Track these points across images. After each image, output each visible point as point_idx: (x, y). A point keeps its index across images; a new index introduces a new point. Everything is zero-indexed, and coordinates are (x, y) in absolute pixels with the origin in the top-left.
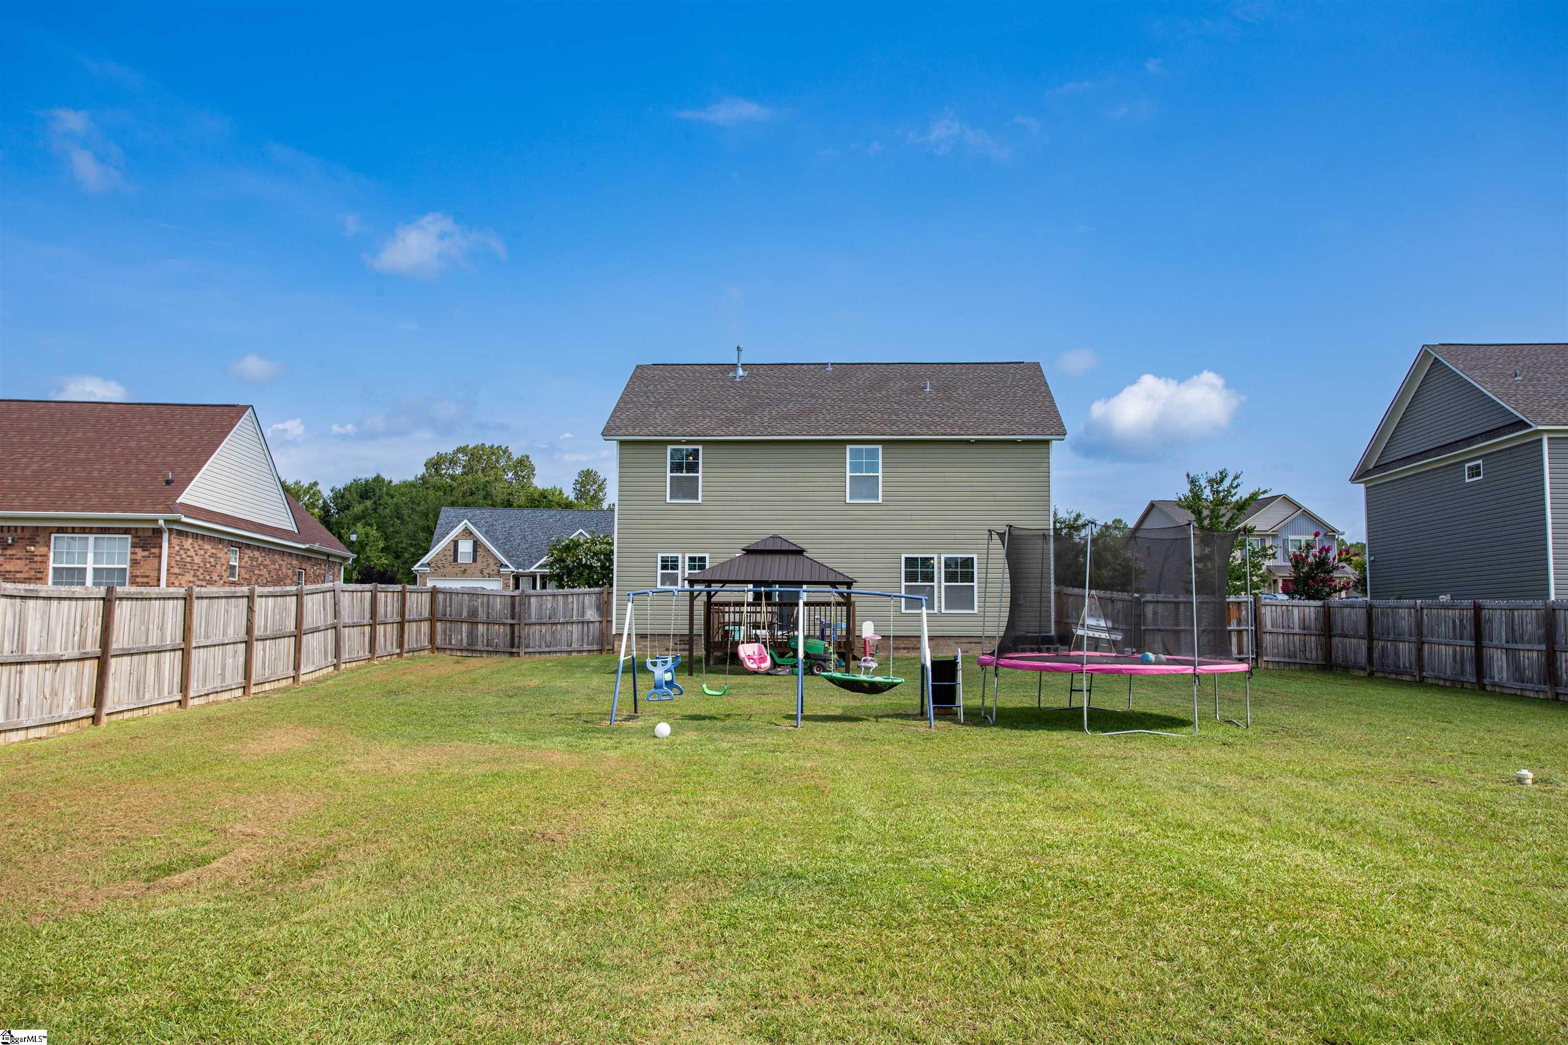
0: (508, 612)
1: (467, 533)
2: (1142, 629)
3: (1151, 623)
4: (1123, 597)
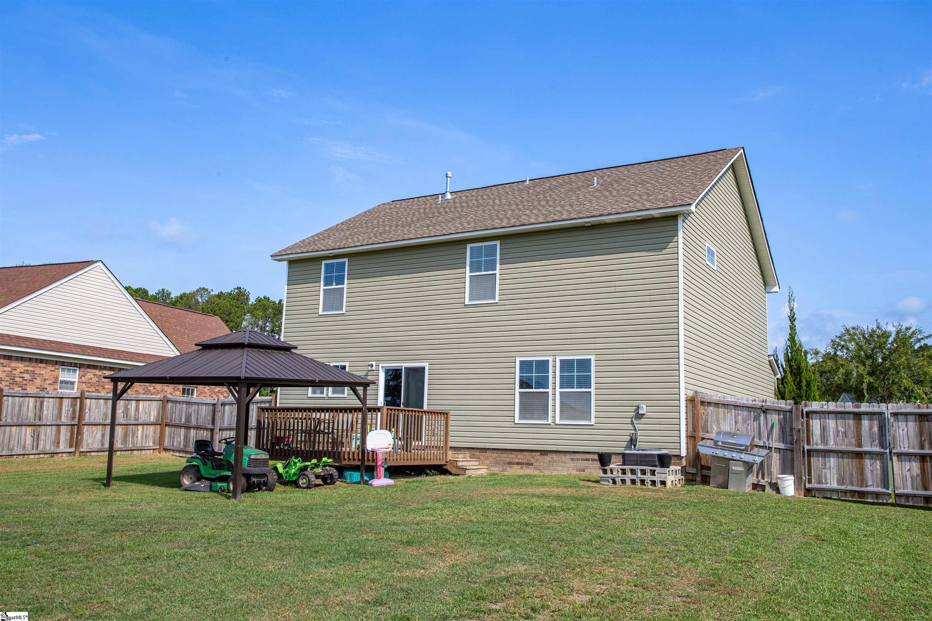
2: (806, 450)
3: (819, 442)
4: (779, 405)
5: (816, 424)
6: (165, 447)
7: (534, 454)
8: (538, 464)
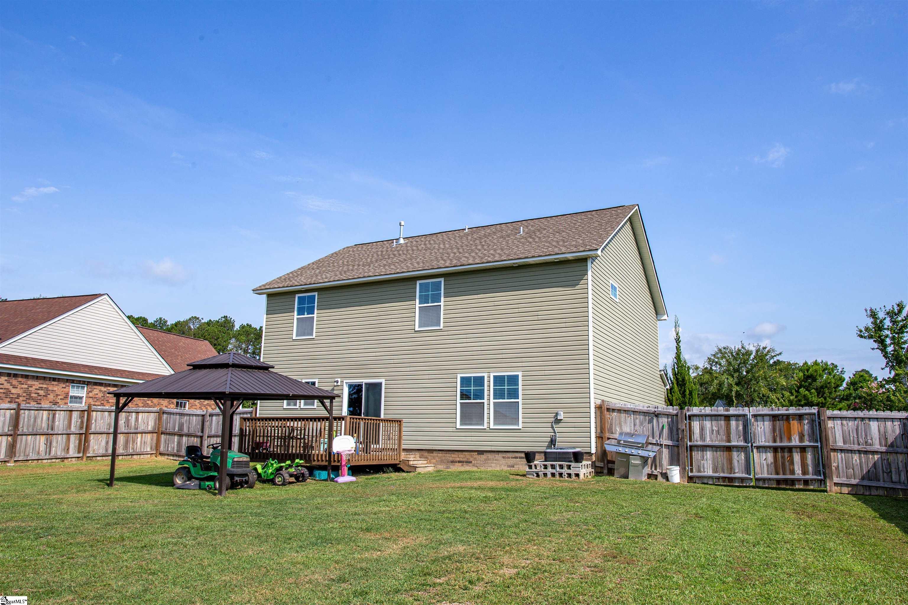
2: (688, 445)
3: (699, 439)
4: (668, 411)
5: (696, 425)
6: (161, 452)
7: (473, 453)
8: (475, 462)
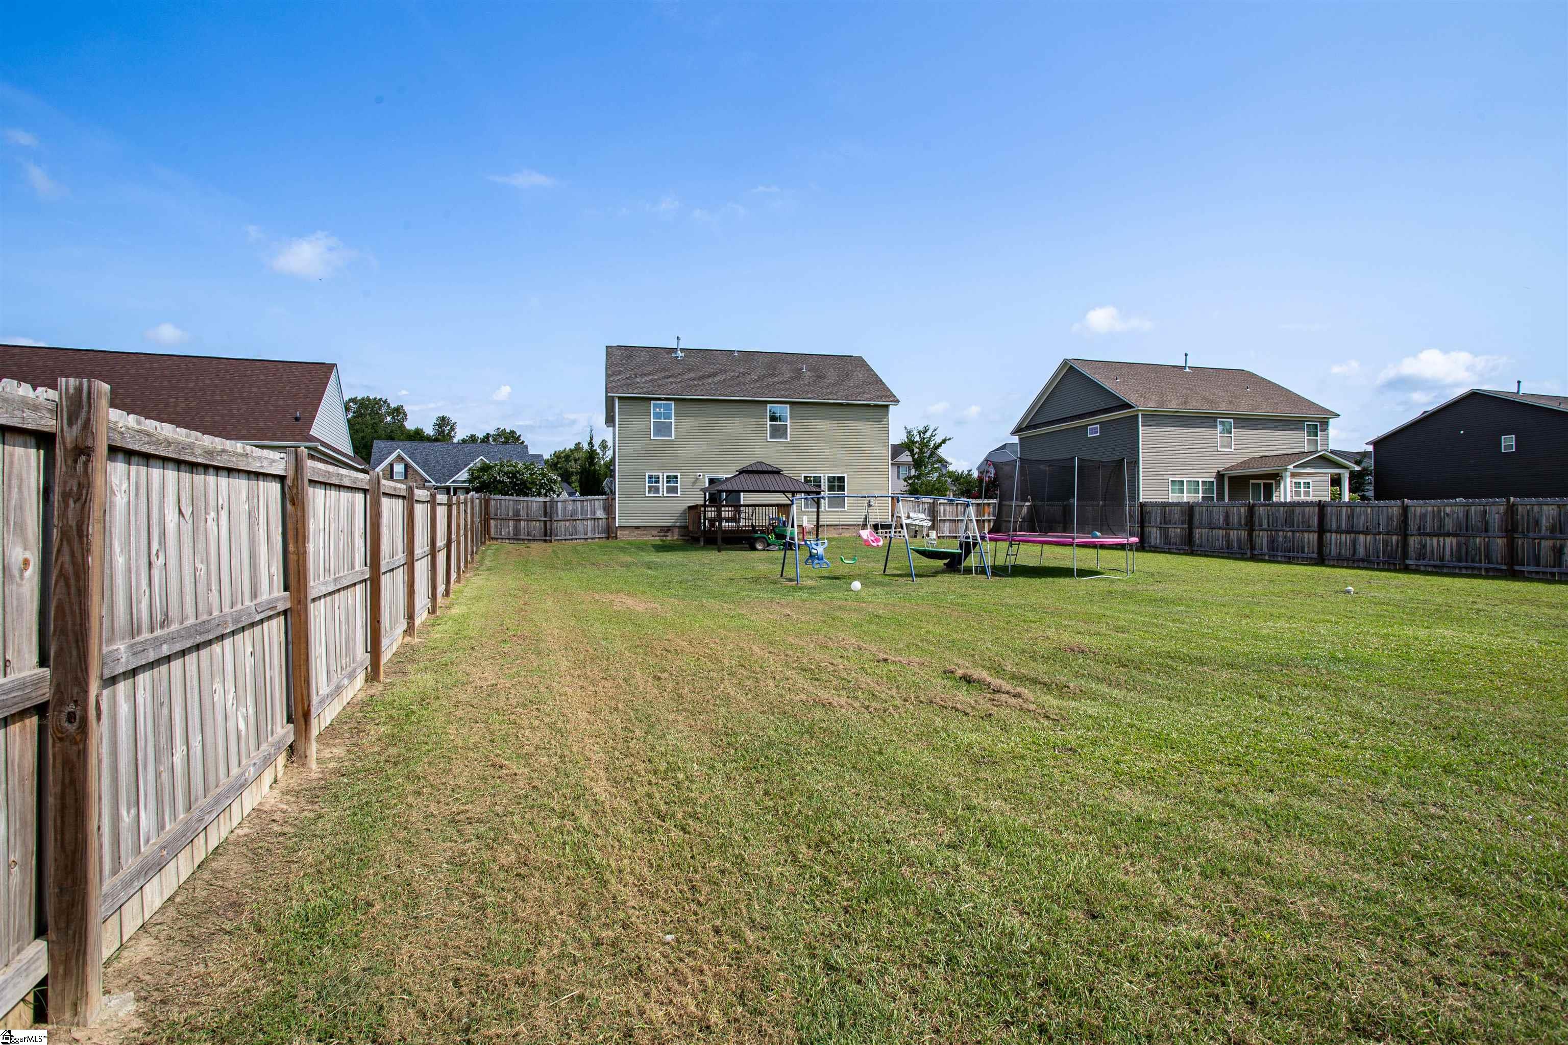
0: (542, 512)
1: (400, 459)
